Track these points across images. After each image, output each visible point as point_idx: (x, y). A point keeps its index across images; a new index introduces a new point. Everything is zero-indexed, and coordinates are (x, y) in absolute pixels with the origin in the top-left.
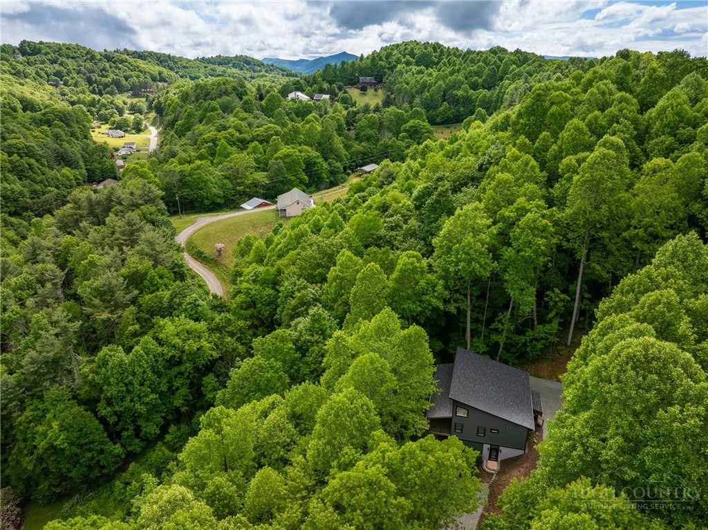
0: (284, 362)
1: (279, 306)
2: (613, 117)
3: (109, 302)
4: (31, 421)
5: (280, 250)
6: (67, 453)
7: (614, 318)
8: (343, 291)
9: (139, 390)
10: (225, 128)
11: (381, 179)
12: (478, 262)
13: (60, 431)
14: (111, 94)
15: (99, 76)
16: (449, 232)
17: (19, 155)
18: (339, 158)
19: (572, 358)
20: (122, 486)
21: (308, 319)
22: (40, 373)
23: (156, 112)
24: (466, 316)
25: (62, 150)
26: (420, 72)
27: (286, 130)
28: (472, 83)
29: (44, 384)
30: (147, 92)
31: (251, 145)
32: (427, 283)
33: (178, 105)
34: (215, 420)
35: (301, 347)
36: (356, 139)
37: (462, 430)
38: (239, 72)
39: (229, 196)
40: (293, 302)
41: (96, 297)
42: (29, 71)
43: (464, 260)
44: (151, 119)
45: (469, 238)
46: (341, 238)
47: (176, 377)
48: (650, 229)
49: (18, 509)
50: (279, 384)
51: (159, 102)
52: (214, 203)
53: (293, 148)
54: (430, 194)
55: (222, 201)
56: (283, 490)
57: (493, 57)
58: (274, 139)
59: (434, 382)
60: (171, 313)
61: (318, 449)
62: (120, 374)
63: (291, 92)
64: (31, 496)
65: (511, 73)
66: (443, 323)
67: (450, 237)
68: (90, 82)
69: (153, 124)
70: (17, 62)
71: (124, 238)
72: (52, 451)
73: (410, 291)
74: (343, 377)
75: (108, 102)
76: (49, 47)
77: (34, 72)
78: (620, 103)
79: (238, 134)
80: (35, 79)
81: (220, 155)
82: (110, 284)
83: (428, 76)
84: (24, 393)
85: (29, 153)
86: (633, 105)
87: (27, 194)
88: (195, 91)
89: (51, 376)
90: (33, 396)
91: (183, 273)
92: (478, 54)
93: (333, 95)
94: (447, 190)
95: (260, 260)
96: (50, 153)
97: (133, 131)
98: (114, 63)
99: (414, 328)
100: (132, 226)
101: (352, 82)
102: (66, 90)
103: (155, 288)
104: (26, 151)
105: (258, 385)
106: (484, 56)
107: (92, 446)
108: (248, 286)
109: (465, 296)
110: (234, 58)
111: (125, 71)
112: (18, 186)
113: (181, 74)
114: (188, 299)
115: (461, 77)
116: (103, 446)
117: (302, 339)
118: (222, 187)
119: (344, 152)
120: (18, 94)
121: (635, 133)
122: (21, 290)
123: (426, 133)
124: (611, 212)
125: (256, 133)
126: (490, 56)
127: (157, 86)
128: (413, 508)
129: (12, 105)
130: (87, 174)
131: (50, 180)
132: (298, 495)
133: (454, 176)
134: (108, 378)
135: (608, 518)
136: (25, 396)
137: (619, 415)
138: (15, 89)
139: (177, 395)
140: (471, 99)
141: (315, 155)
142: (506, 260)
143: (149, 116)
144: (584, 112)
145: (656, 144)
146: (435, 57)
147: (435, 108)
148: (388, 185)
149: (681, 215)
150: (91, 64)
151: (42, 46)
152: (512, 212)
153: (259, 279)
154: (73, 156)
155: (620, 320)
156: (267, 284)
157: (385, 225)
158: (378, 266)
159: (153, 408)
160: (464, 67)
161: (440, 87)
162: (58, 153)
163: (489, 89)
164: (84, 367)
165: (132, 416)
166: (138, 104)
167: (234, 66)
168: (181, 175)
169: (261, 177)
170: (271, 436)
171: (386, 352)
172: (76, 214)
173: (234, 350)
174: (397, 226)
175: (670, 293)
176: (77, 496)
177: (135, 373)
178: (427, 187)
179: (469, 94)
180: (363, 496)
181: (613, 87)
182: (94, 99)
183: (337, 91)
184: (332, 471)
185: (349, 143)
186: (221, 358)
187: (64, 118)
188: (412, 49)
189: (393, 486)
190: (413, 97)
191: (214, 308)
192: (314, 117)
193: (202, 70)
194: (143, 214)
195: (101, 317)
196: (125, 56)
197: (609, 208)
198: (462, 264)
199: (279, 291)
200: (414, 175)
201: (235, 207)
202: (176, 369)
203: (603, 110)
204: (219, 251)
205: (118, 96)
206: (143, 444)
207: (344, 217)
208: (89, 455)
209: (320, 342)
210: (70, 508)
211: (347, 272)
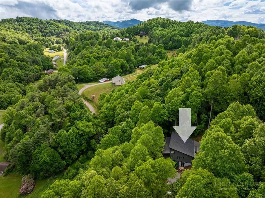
0: (118, 136)
1: (115, 118)
2: (224, 58)
3: (60, 116)
4: (37, 154)
5: (115, 99)
6: (49, 163)
7: (214, 126)
8: (136, 114)
9: (71, 144)
10: (93, 52)
11: (148, 74)
12: (179, 106)
13: (47, 156)
14: (49, 37)
15: (44, 30)
16: (170, 96)
17: (21, 61)
18: (133, 63)
19: (203, 137)
20: (66, 174)
21: (125, 122)
22: (40, 138)
23: (66, 43)
24: (175, 122)
25: (35, 59)
26: (162, 30)
27: (114, 53)
28: (181, 34)
29: (41, 142)
30: (62, 35)
31: (102, 59)
32: (163, 112)
33: (75, 42)
34: (100, 153)
35: (123, 131)
36: (139, 56)
37: (173, 157)
38: (95, 27)
39: (95, 77)
40: (120, 117)
41: (56, 114)
42: (20, 28)
43: (174, 105)
44: (64, 46)
45: (176, 98)
46: (135, 96)
47: (82, 140)
48: (232, 96)
49: (34, 181)
50: (117, 143)
51: (67, 40)
52: (90, 79)
53: (117, 60)
54: (164, 81)
55: (93, 79)
56: (122, 172)
57: (188, 25)
58: (110, 57)
59: (165, 143)
60: (80, 119)
61: (131, 161)
62: (65, 139)
63: (115, 37)
64: (37, 177)
65: (195, 31)
66: (168, 124)
67: (170, 98)
68: (41, 32)
69: (65, 48)
70: (15, 25)
71: (63, 94)
72: (44, 163)
73: (157, 115)
74: (138, 141)
75: (48, 40)
76: (27, 19)
77: (21, 28)
78: (226, 53)
79: (97, 55)
80: (22, 31)
81: (91, 62)
82: (61, 110)
83: (165, 32)
84: (35, 144)
85: (24, 60)
86: (230, 54)
87: (24, 75)
88: (80, 36)
89: (43, 139)
90: (37, 145)
91: (83, 106)
92: (183, 23)
93: (130, 38)
94: (170, 80)
95: (108, 101)
96: (31, 60)
97: (58, 51)
98: (50, 24)
99: (158, 127)
100: (65, 90)
101: (137, 34)
102: (33, 35)
103: (75, 111)
104: (23, 60)
105: (110, 143)
106: (185, 24)
107: (57, 161)
108: (105, 111)
109: (175, 116)
110: (93, 22)
111: (54, 27)
112: (20, 72)
113: (74, 28)
114: (86, 115)
115: (177, 32)
116: (60, 162)
117: (124, 129)
118: (93, 74)
119: (134, 60)
120: (17, 37)
121: (230, 64)
122: (30, 111)
123: (164, 53)
124: (220, 91)
125: (104, 54)
126: (187, 24)
127: (66, 33)
128: (157, 176)
129: (15, 41)
130: (43, 67)
131: (31, 70)
132: (126, 174)
133: (172, 75)
134: (61, 140)
135: (206, 177)
136: (35, 145)
137: (211, 152)
138: (16, 36)
139: (83, 146)
140: (180, 41)
141: (124, 62)
142: (187, 105)
143: (63, 45)
144: (215, 56)
145: (237, 68)
146: (168, 24)
147: (167, 43)
148: (150, 76)
149: (242, 92)
150: (42, 25)
151: (24, 18)
152: (189, 90)
153: (108, 108)
154: (38, 61)
155: (215, 127)
156: (111, 110)
157: (150, 91)
158: (147, 107)
159: (75, 150)
160: (178, 28)
161: (169, 36)
162: (33, 60)
163: (187, 37)
164: (53, 137)
165: (68, 152)
166: (59, 40)
167: (93, 25)
168: (78, 70)
169: (106, 70)
170: (117, 158)
171: (150, 134)
172: (45, 85)
173: (101, 131)
174: (153, 91)
175: (229, 119)
176: (52, 177)
177: (70, 139)
178: (163, 79)
179: (180, 39)
180: (145, 172)
181: (224, 47)
182: (43, 38)
183: (132, 37)
184: (136, 167)
185: (136, 57)
186: (97, 134)
187: (35, 47)
188: (159, 21)
189: (152, 170)
190: (159, 39)
191: (94, 118)
192: (124, 48)
193: (82, 27)
194: (69, 85)
195: (58, 121)
196: (54, 22)
197: (220, 90)
198: (174, 106)
199: (115, 113)
200: (159, 73)
201: (97, 81)
202: (82, 137)
203: (220, 55)
204: (93, 97)
205: (52, 37)
206: (72, 161)
207: (136, 88)
208: (56, 164)
209: (129, 130)
210: (50, 181)
211: (137, 108)
